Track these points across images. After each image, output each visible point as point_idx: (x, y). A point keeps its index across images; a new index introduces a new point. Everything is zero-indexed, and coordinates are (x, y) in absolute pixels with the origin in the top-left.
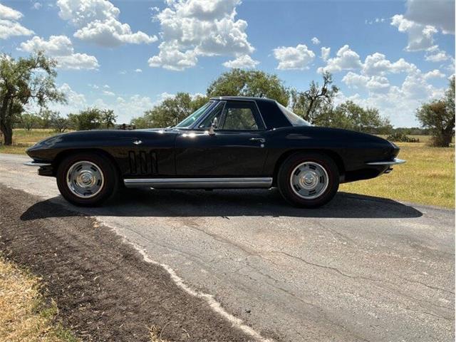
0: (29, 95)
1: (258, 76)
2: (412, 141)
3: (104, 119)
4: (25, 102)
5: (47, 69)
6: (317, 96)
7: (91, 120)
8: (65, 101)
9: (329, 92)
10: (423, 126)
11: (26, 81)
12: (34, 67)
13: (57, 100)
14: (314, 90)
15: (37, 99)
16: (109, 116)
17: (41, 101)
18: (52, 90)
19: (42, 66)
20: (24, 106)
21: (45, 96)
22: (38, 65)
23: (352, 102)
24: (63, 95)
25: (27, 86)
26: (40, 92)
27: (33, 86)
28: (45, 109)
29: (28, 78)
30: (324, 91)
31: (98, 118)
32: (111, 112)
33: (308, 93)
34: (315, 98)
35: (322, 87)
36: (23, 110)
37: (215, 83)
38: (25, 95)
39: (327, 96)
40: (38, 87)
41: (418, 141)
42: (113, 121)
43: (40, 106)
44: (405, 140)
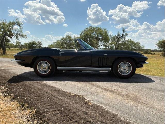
0: (13, 35)
1: (99, 29)
2: (152, 54)
3: (38, 45)
4: (11, 38)
5: (19, 25)
6: (120, 37)
7: (33, 45)
8: (26, 38)
9: (124, 36)
10: (159, 49)
11: (11, 30)
12: (14, 25)
13: (23, 37)
14: (119, 35)
15: (16, 37)
16: (40, 44)
17: (17, 38)
18: (21, 33)
19: (18, 24)
20: (11, 40)
21: (19, 36)
22: (16, 24)
23: (130, 40)
24: (26, 35)
25: (12, 32)
26: (17, 34)
27: (14, 32)
28: (18, 41)
29: (12, 29)
30: (123, 35)
31: (35, 44)
32: (41, 42)
33: (117, 36)
34: (119, 37)
35: (122, 34)
36: (10, 41)
37: (83, 32)
38: (11, 35)
39: (124, 37)
40: (16, 32)
41: (155, 54)
42: (41, 46)
43: (16, 40)
44: (150, 54)
